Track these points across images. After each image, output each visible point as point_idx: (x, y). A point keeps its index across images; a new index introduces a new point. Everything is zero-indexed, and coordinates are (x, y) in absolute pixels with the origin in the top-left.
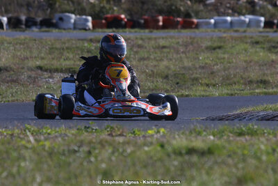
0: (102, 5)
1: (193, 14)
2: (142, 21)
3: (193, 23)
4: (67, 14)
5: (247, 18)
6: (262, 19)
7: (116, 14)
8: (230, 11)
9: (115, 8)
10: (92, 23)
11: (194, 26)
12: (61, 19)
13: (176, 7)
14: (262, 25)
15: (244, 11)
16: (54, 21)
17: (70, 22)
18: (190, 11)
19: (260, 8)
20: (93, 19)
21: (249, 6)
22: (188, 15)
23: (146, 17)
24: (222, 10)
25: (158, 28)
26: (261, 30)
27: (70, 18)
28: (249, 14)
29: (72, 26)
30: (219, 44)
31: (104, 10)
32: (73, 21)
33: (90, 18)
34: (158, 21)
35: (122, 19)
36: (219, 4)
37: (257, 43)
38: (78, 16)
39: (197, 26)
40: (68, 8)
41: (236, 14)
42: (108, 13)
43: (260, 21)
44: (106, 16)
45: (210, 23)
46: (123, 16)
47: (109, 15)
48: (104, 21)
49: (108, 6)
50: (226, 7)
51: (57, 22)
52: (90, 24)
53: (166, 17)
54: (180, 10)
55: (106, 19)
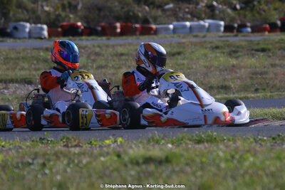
0: (57, 13)
1: (151, 20)
2: (99, 29)
3: (151, 29)
4: (22, 23)
5: (206, 23)
6: (222, 23)
7: (72, 21)
8: (189, 16)
9: (71, 16)
10: (48, 32)
11: (152, 32)
12: (15, 28)
13: (134, 13)
14: (222, 29)
15: (203, 16)
16: (9, 30)
17: (25, 31)
18: (148, 17)
19: (220, 12)
20: (48, 27)
21: (208, 10)
22: (146, 21)
23: (103, 24)
24: (181, 15)
25: (116, 35)
26: (221, 34)
27: (25, 27)
28: (208, 18)
29: (27, 36)
30: (178, 50)
31: (60, 18)
32: (27, 30)
33: (45, 27)
34: (116, 28)
35: (78, 27)
36: (177, 9)
37: (217, 47)
38: (33, 25)
39: (156, 32)
40: (22, 16)
41: (195, 19)
42: (63, 21)
43: (220, 25)
44: (61, 24)
45: (169, 29)
46: (79, 24)
47: (65, 23)
48: (60, 30)
49: (63, 14)
50: (185, 12)
51: (11, 32)
52: (46, 33)
53: (124, 24)
54: (138, 16)
55: (62, 27)
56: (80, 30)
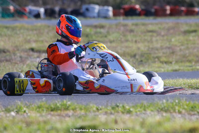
1: (196, 4)
2: (153, 10)
3: (194, 11)
4: (92, 6)
7: (132, 5)
10: (113, 12)
12: (87, 9)
16: (82, 11)
23: (156, 7)
25: (166, 15)
27: (94, 9)
29: (96, 15)
31: (124, 2)
32: (96, 11)
33: (111, 9)
34: (166, 10)
38: (101, 8)
39: (198, 13)
46: (137, 7)
47: (126, 6)
48: (122, 11)
51: (84, 12)
52: (111, 13)
53: (173, 7)
55: (124, 9)
56: (138, 12)
